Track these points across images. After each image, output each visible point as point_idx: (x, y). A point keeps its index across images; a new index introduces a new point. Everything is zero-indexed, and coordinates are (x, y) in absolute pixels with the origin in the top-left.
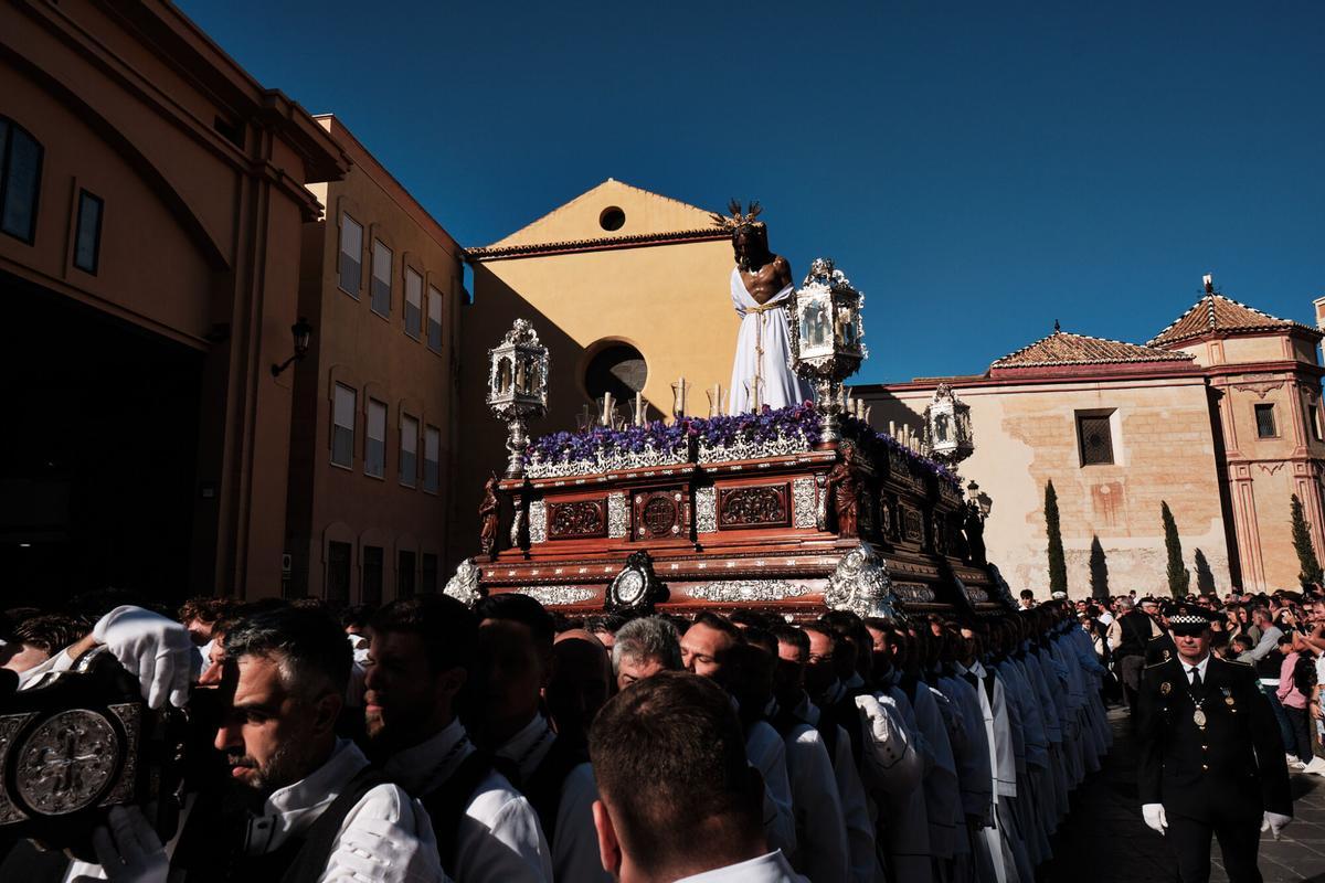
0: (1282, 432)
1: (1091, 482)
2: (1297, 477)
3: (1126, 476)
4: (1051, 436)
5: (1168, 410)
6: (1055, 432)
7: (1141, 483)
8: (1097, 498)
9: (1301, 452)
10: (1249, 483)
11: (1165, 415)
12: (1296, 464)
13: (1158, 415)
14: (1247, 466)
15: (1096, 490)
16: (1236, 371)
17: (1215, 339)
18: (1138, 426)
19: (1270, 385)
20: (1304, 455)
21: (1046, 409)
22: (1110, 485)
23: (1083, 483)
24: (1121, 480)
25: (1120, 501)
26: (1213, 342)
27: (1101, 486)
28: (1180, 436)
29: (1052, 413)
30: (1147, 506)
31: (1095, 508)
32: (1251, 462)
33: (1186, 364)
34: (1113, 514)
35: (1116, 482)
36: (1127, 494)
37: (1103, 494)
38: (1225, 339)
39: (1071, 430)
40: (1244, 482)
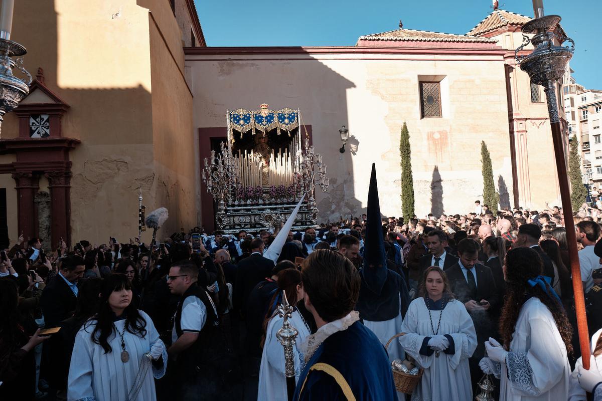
1: (428, 130)
3: (451, 126)
4: (401, 94)
5: (479, 78)
6: (404, 91)
7: (461, 132)
8: (431, 142)
10: (524, 133)
11: (478, 82)
13: (473, 81)
14: (524, 122)
15: (430, 136)
17: (509, 31)
18: (460, 89)
21: (398, 74)
22: (440, 132)
23: (421, 130)
24: (448, 129)
25: (446, 144)
26: (506, 34)
27: (433, 133)
28: (488, 97)
29: (402, 76)
30: (464, 148)
31: (429, 149)
32: (526, 119)
33: (492, 46)
34: (441, 154)
35: (444, 130)
36: (451, 139)
37: (436, 139)
38: (514, 31)
39: (415, 90)
40: (522, 133)
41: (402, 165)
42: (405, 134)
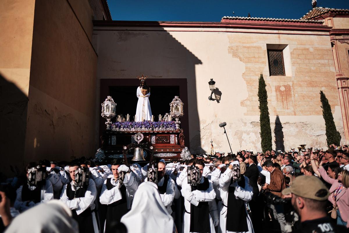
1: (276, 84)
3: (293, 81)
4: (254, 57)
5: (313, 48)
6: (256, 56)
7: (301, 86)
8: (278, 93)
10: (347, 89)
11: (311, 50)
13: (308, 49)
14: (346, 81)
15: (278, 89)
16: (340, 33)
17: (330, 16)
18: (299, 55)
21: (252, 43)
22: (285, 86)
23: (271, 85)
24: (290, 84)
25: (290, 95)
26: (329, 18)
27: (280, 87)
28: (319, 61)
29: (255, 45)
30: (304, 99)
31: (277, 98)
32: (348, 79)
33: (321, 25)
34: (287, 102)
35: (288, 85)
36: (293, 91)
37: (282, 91)
38: (334, 17)
39: (265, 55)
40: (345, 89)
41: (260, 108)
42: (262, 83)
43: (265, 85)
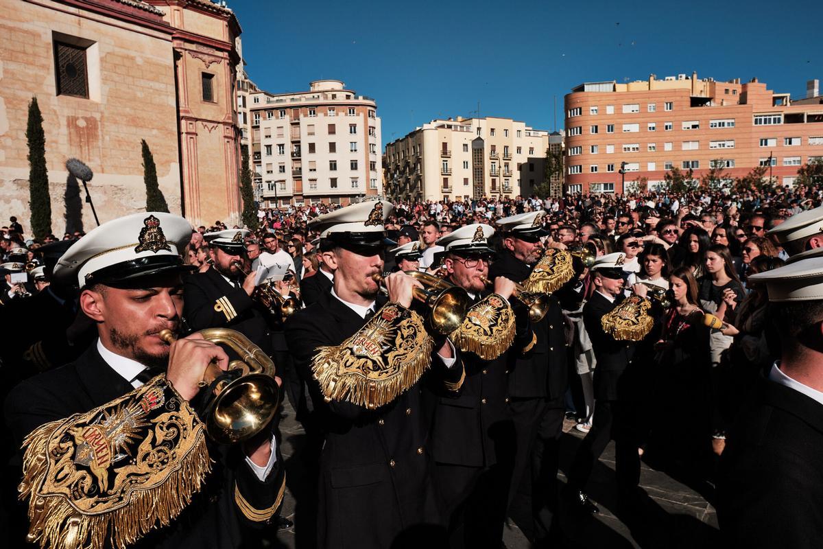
0: (218, 100)
1: (68, 112)
2: (225, 137)
3: (102, 113)
4: (24, 53)
5: (142, 57)
6: (29, 50)
7: (116, 122)
8: (72, 130)
9: (229, 118)
10: (194, 136)
11: (139, 61)
12: (226, 127)
13: (133, 59)
14: (194, 122)
15: (72, 122)
16: (192, 39)
17: (178, 5)
18: (115, 66)
19: (213, 59)
20: (230, 121)
21: (20, 21)
22: (86, 119)
23: (58, 112)
24: (97, 116)
25: (96, 137)
26: (176, 7)
27: (77, 119)
28: (152, 84)
29: (25, 26)
30: (120, 145)
31: (70, 140)
32: (197, 120)
33: (158, 19)
34: (89, 149)
35: (92, 117)
36: (102, 130)
37: (80, 128)
38: (184, 8)
39: (48, 52)
40: (191, 136)
41: (30, 158)
42: (35, 115)
43: (41, 120)
